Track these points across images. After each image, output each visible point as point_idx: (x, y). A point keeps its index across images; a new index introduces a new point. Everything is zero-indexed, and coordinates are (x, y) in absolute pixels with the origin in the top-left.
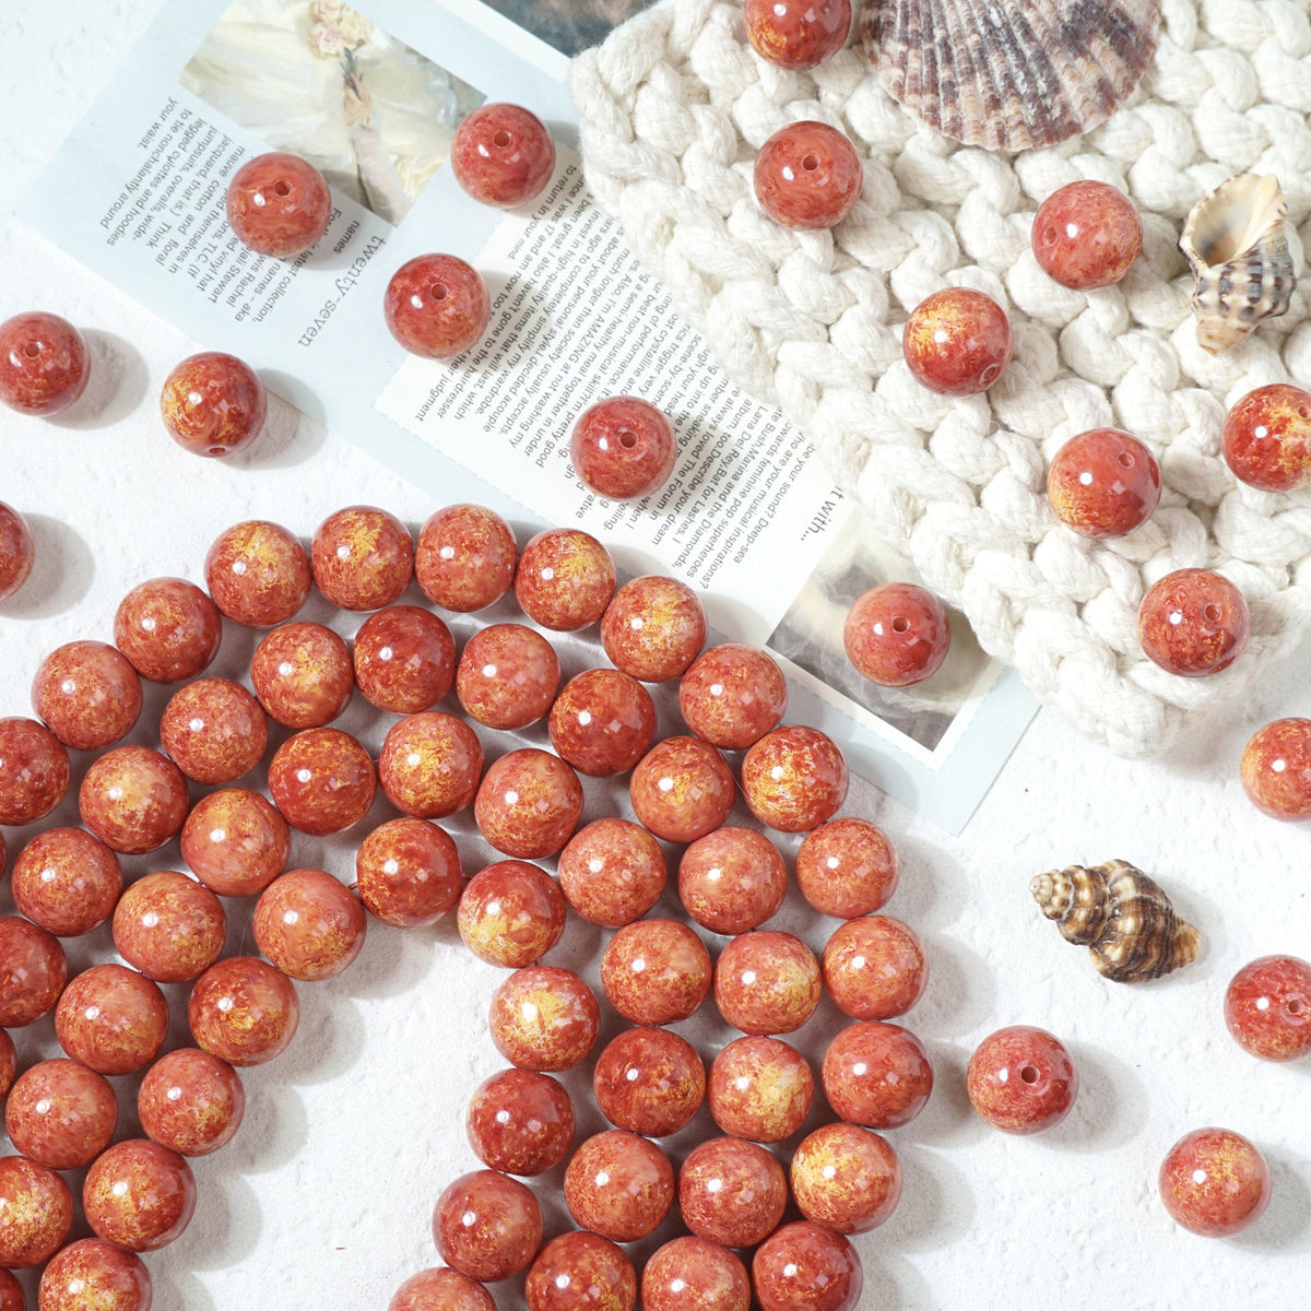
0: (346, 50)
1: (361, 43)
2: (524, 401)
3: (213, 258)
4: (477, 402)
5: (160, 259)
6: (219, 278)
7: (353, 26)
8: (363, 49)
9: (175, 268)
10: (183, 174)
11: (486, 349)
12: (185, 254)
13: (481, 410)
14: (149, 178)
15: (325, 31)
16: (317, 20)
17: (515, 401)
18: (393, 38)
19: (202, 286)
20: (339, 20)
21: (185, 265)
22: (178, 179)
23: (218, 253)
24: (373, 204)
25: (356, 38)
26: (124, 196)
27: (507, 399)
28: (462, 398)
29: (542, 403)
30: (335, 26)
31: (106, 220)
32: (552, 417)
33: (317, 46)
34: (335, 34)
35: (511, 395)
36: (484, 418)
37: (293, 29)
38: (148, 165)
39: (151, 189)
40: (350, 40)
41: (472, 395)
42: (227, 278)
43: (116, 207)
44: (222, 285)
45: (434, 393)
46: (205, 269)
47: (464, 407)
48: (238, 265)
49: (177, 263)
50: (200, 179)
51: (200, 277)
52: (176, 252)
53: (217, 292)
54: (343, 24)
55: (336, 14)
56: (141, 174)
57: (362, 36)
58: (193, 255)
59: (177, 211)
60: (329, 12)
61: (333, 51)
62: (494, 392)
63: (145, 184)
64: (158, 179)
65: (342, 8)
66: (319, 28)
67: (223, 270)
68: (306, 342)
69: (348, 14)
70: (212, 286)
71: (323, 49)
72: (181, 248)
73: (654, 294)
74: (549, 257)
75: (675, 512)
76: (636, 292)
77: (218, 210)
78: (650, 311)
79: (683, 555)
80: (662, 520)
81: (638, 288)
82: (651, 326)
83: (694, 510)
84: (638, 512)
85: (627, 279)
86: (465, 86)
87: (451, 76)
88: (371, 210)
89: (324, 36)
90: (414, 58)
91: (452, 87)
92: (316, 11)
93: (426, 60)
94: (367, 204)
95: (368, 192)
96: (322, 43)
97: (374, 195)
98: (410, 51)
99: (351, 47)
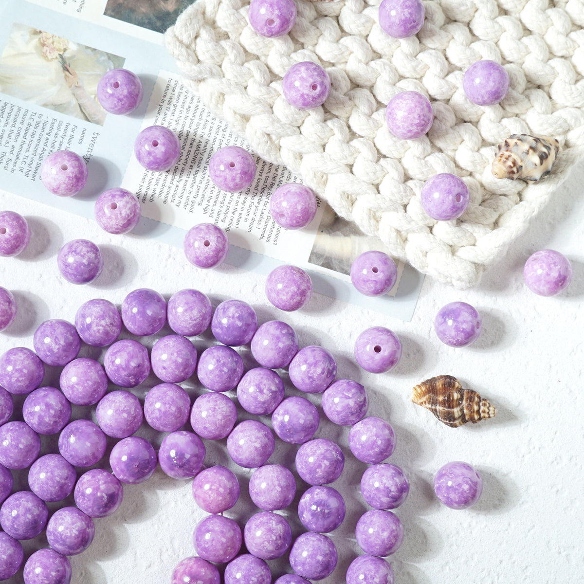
0: (60, 55)
1: (65, 50)
2: (177, 186)
3: (28, 161)
4: (157, 192)
5: (6, 168)
6: (33, 170)
7: (59, 43)
8: (67, 52)
9: (13, 171)
10: (5, 128)
12: (15, 163)
13: (159, 195)
15: (48, 49)
16: (43, 45)
17: (173, 187)
18: (78, 44)
19: (27, 175)
20: (53, 43)
21: (17, 168)
22: (4, 131)
23: (30, 159)
24: (90, 119)
25: (62, 48)
27: (170, 187)
28: (150, 192)
29: (185, 185)
30: (52, 46)
32: (191, 189)
33: (47, 57)
34: (53, 49)
35: (171, 185)
36: (162, 198)
37: (34, 51)
40: (59, 50)
41: (154, 190)
42: (37, 169)
44: (35, 172)
46: (26, 167)
47: (152, 196)
48: (40, 162)
49: (14, 168)
50: (13, 128)
51: (25, 171)
52: (11, 163)
53: (34, 176)
54: (55, 43)
55: (51, 40)
57: (65, 47)
58: (19, 162)
59: (7, 145)
60: (47, 40)
61: (54, 57)
62: (163, 186)
65: (53, 37)
66: (45, 48)
67: (34, 165)
69: (56, 39)
70: (31, 174)
71: (50, 57)
72: (13, 161)
73: (220, 124)
74: (171, 121)
75: (254, 216)
76: (212, 125)
77: (24, 140)
78: (221, 132)
79: (263, 234)
80: (250, 221)
81: (213, 124)
82: (222, 139)
83: (263, 213)
84: (238, 220)
85: (207, 121)
86: (115, 56)
87: (107, 54)
88: (90, 121)
89: (48, 51)
90: (89, 50)
91: (109, 58)
92: (42, 41)
93: (95, 49)
94: (88, 120)
95: (86, 113)
96: (48, 55)
97: (89, 115)
98: (87, 48)
99: (61, 53)
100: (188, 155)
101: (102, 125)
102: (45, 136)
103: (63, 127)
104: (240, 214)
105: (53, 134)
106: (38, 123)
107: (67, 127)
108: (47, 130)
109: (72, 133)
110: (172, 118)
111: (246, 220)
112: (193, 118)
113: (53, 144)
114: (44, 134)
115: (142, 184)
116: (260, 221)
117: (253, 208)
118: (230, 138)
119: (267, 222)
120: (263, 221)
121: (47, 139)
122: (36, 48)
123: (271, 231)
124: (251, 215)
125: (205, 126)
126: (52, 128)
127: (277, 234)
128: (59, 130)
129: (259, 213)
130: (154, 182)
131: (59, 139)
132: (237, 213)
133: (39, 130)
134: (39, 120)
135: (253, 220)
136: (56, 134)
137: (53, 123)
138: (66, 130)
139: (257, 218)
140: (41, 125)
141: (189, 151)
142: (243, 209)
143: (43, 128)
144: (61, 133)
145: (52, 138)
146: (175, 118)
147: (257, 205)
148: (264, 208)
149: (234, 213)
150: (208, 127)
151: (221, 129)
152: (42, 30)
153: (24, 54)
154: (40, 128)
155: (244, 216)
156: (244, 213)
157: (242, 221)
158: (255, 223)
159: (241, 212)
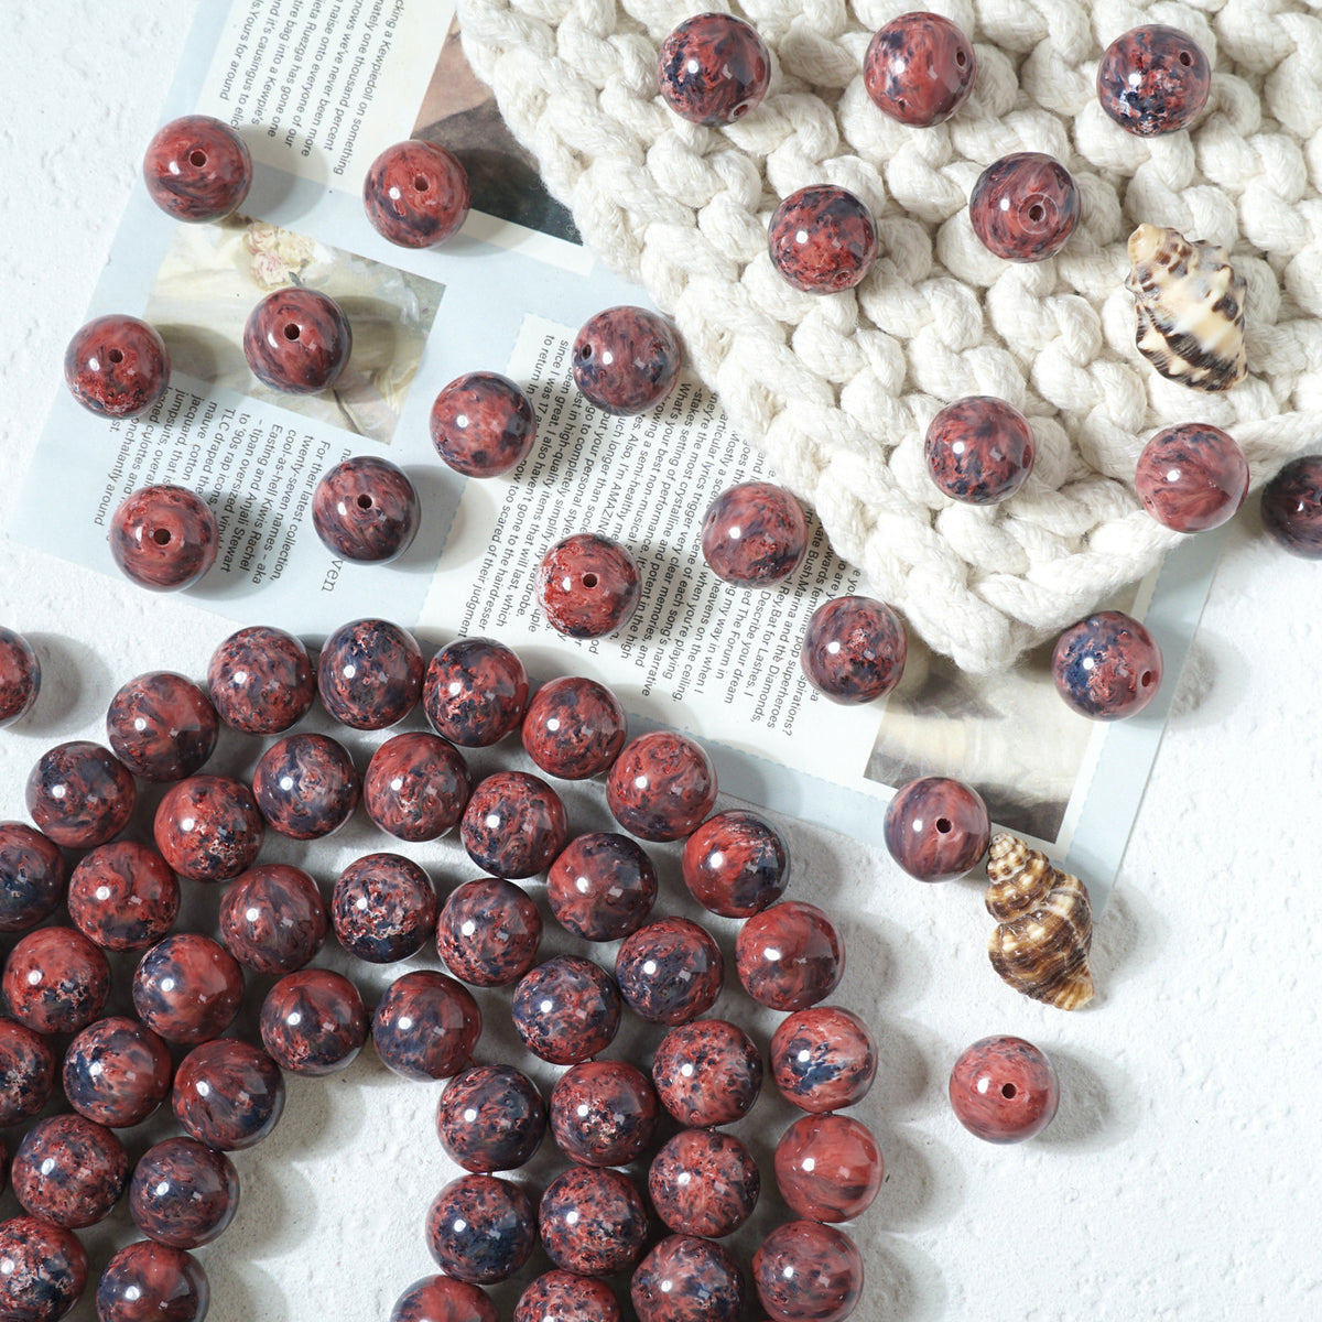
0: (292, 274)
1: (304, 263)
4: (516, 603)
6: (226, 543)
7: (291, 247)
8: (308, 268)
10: (162, 447)
11: (511, 547)
13: (521, 611)
14: (129, 461)
15: (266, 261)
16: (254, 251)
18: (335, 249)
20: (277, 245)
22: (159, 454)
24: (360, 428)
25: (299, 260)
26: (110, 488)
28: (499, 603)
30: (274, 253)
31: (99, 517)
33: (261, 278)
34: (277, 261)
36: (527, 619)
37: (233, 267)
38: (125, 449)
39: (135, 472)
40: (290, 263)
41: (509, 598)
42: (234, 542)
43: (106, 501)
44: (231, 551)
45: (471, 605)
47: (504, 612)
48: (241, 525)
50: (180, 448)
53: (228, 560)
54: (280, 248)
55: (271, 240)
56: (121, 459)
57: (305, 256)
60: (264, 240)
61: (278, 280)
62: (530, 589)
63: (127, 468)
64: (139, 460)
65: (276, 232)
66: (259, 259)
67: (228, 533)
68: (328, 586)
69: (284, 237)
71: (268, 281)
73: (664, 447)
74: (550, 436)
75: (740, 666)
76: (646, 449)
77: (206, 474)
78: (665, 466)
79: (760, 707)
80: (729, 677)
81: (647, 445)
82: (669, 481)
83: (760, 659)
84: (703, 675)
85: (634, 438)
86: (421, 279)
87: (403, 273)
88: (359, 433)
89: (265, 266)
90: (361, 265)
91: (407, 284)
92: (251, 243)
93: (375, 263)
94: (354, 429)
95: (352, 415)
96: (265, 274)
97: (358, 417)
98: (356, 258)
99: (296, 270)
100: (588, 518)
101: (388, 443)
102: (254, 465)
103: (297, 446)
104: (708, 660)
105: (273, 460)
106: (238, 435)
107: (306, 445)
108: (259, 451)
109: (318, 461)
110: (553, 428)
111: (721, 675)
112: (601, 431)
113: (273, 485)
114: (253, 460)
115: (479, 584)
116: (754, 676)
117: (738, 646)
118: (686, 480)
119: (769, 681)
120: (761, 677)
121: (259, 473)
122: (237, 257)
123: (779, 700)
124: (734, 664)
125: (629, 449)
126: (270, 448)
127: (793, 709)
128: (287, 451)
129: (751, 659)
130: (507, 579)
131: (287, 473)
132: (700, 658)
133: (240, 453)
134: (240, 427)
135: (738, 674)
136: (281, 461)
137: (273, 436)
138: (304, 452)
139: (747, 670)
140: (246, 440)
141: (591, 508)
142: (713, 648)
143: (251, 447)
144: (291, 460)
145: (270, 471)
146: (559, 429)
147: (747, 640)
148: (764, 646)
149: (692, 658)
150: (636, 453)
151: (666, 458)
152: (251, 217)
153: (209, 272)
154: (243, 447)
155: (716, 665)
156: (717, 657)
157: (711, 675)
158: (743, 682)
159: (710, 655)
